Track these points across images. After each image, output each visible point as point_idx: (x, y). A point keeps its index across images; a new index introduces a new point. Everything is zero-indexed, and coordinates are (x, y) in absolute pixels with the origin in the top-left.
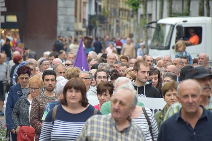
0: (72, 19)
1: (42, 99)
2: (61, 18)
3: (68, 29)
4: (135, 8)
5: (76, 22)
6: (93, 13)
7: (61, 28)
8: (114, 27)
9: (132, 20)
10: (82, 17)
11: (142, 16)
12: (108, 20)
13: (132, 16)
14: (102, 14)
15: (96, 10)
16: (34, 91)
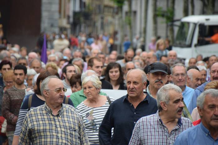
0: (57, 16)
1: (13, 92)
2: (45, 14)
3: (52, 26)
4: (119, 5)
5: (60, 18)
6: (77, 9)
7: (45, 24)
8: (98, 24)
9: (117, 17)
10: (67, 13)
11: (127, 13)
12: (93, 16)
13: (117, 13)
14: (87, 10)
15: (81, 7)
16: (8, 84)
